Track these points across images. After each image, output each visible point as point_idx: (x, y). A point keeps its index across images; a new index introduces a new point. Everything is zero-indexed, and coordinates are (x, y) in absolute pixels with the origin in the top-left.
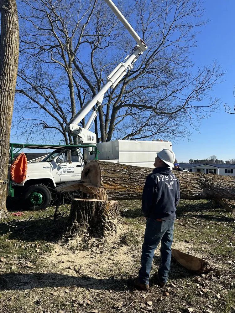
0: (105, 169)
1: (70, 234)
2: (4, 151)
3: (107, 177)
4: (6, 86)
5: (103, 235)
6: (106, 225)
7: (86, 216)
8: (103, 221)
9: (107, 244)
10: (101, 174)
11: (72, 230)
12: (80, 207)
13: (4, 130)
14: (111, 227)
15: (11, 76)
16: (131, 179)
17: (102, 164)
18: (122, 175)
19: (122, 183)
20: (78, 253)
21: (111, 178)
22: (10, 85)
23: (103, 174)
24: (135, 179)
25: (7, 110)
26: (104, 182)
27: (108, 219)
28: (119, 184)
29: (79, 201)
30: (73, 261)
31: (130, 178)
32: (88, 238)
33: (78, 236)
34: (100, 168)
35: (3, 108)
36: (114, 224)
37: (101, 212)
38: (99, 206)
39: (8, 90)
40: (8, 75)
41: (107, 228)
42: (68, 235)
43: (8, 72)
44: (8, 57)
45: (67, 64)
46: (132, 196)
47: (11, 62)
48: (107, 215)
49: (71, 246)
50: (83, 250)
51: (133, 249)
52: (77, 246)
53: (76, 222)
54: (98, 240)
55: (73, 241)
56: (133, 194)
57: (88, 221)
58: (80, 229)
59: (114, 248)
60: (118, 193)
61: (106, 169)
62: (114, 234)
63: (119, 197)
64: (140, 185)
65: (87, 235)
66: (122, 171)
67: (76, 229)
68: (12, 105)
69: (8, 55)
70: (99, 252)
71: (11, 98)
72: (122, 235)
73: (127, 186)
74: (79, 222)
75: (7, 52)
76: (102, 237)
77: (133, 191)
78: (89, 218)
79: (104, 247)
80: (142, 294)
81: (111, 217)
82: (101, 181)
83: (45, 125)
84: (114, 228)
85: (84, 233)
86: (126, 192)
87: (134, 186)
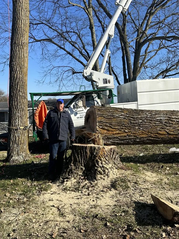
0: (101, 115)
1: (66, 176)
2: (22, 101)
3: (104, 122)
4: (20, 40)
5: (95, 179)
6: (99, 169)
7: (81, 160)
8: (97, 165)
9: (97, 187)
10: (97, 119)
11: (69, 172)
12: (76, 151)
13: (20, 82)
14: (104, 171)
15: (23, 30)
16: (132, 123)
17: (99, 110)
18: (121, 120)
19: (121, 128)
20: (69, 193)
21: (108, 123)
22: (23, 39)
23: (98, 119)
24: (136, 123)
25: (22, 63)
26: (100, 128)
27: (102, 164)
28: (117, 129)
29: (75, 146)
30: (61, 200)
31: (129, 122)
32: (82, 180)
33: (73, 178)
34: (96, 113)
35: (18, 61)
36: (107, 169)
37: (95, 157)
38: (93, 151)
39: (21, 44)
40: (20, 29)
41: (99, 172)
42: (65, 177)
43: (20, 26)
44: (19, 12)
45: (87, 4)
46: (135, 141)
47: (22, 16)
48: (101, 160)
49: (65, 187)
50: (74, 191)
51: (121, 194)
52: (70, 187)
53: (72, 165)
54: (90, 183)
55: (68, 182)
56: (135, 139)
57: (83, 165)
58: (76, 172)
59: (102, 191)
60: (118, 138)
61: (103, 114)
62: (106, 178)
63: (119, 142)
64: (143, 130)
65: (82, 177)
66: (121, 116)
67: (72, 171)
68: (27, 57)
69: (19, 10)
70: (87, 194)
71: (25, 50)
72: (114, 180)
73: (126, 131)
74: (75, 165)
75: (18, 7)
76: (94, 180)
77: (134, 136)
78: (84, 161)
79: (94, 189)
80: (102, 235)
81: (105, 161)
82: (97, 127)
83: (73, 71)
84: (107, 173)
85: (79, 176)
86: (126, 137)
87: (136, 131)
